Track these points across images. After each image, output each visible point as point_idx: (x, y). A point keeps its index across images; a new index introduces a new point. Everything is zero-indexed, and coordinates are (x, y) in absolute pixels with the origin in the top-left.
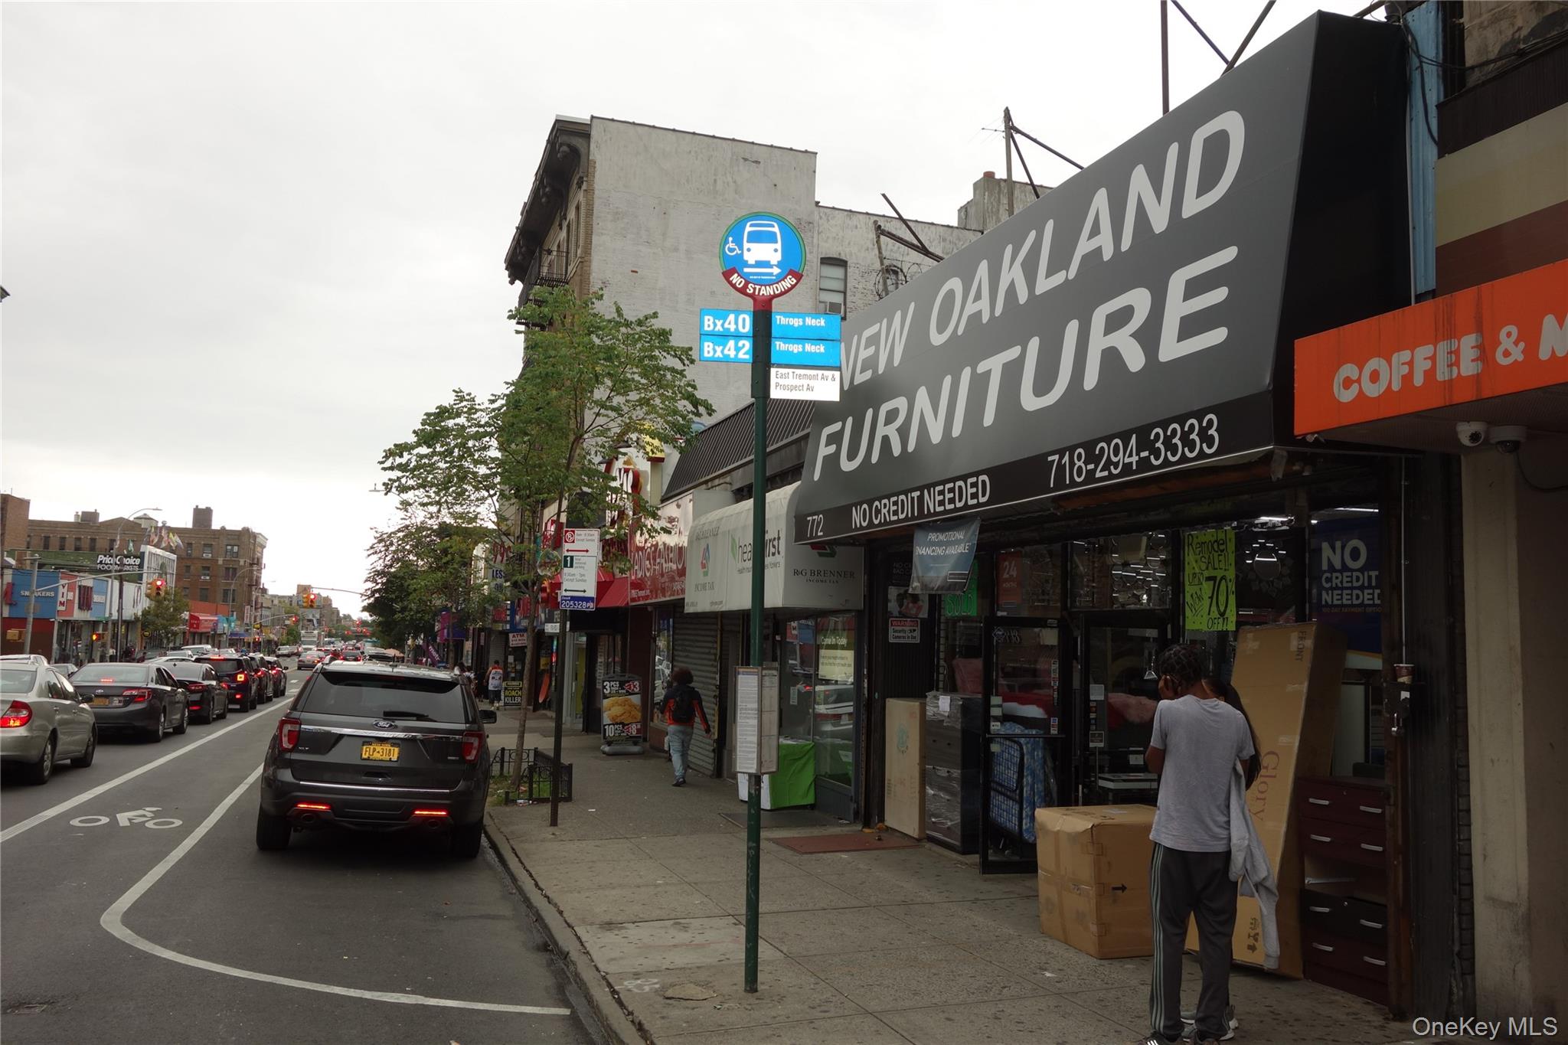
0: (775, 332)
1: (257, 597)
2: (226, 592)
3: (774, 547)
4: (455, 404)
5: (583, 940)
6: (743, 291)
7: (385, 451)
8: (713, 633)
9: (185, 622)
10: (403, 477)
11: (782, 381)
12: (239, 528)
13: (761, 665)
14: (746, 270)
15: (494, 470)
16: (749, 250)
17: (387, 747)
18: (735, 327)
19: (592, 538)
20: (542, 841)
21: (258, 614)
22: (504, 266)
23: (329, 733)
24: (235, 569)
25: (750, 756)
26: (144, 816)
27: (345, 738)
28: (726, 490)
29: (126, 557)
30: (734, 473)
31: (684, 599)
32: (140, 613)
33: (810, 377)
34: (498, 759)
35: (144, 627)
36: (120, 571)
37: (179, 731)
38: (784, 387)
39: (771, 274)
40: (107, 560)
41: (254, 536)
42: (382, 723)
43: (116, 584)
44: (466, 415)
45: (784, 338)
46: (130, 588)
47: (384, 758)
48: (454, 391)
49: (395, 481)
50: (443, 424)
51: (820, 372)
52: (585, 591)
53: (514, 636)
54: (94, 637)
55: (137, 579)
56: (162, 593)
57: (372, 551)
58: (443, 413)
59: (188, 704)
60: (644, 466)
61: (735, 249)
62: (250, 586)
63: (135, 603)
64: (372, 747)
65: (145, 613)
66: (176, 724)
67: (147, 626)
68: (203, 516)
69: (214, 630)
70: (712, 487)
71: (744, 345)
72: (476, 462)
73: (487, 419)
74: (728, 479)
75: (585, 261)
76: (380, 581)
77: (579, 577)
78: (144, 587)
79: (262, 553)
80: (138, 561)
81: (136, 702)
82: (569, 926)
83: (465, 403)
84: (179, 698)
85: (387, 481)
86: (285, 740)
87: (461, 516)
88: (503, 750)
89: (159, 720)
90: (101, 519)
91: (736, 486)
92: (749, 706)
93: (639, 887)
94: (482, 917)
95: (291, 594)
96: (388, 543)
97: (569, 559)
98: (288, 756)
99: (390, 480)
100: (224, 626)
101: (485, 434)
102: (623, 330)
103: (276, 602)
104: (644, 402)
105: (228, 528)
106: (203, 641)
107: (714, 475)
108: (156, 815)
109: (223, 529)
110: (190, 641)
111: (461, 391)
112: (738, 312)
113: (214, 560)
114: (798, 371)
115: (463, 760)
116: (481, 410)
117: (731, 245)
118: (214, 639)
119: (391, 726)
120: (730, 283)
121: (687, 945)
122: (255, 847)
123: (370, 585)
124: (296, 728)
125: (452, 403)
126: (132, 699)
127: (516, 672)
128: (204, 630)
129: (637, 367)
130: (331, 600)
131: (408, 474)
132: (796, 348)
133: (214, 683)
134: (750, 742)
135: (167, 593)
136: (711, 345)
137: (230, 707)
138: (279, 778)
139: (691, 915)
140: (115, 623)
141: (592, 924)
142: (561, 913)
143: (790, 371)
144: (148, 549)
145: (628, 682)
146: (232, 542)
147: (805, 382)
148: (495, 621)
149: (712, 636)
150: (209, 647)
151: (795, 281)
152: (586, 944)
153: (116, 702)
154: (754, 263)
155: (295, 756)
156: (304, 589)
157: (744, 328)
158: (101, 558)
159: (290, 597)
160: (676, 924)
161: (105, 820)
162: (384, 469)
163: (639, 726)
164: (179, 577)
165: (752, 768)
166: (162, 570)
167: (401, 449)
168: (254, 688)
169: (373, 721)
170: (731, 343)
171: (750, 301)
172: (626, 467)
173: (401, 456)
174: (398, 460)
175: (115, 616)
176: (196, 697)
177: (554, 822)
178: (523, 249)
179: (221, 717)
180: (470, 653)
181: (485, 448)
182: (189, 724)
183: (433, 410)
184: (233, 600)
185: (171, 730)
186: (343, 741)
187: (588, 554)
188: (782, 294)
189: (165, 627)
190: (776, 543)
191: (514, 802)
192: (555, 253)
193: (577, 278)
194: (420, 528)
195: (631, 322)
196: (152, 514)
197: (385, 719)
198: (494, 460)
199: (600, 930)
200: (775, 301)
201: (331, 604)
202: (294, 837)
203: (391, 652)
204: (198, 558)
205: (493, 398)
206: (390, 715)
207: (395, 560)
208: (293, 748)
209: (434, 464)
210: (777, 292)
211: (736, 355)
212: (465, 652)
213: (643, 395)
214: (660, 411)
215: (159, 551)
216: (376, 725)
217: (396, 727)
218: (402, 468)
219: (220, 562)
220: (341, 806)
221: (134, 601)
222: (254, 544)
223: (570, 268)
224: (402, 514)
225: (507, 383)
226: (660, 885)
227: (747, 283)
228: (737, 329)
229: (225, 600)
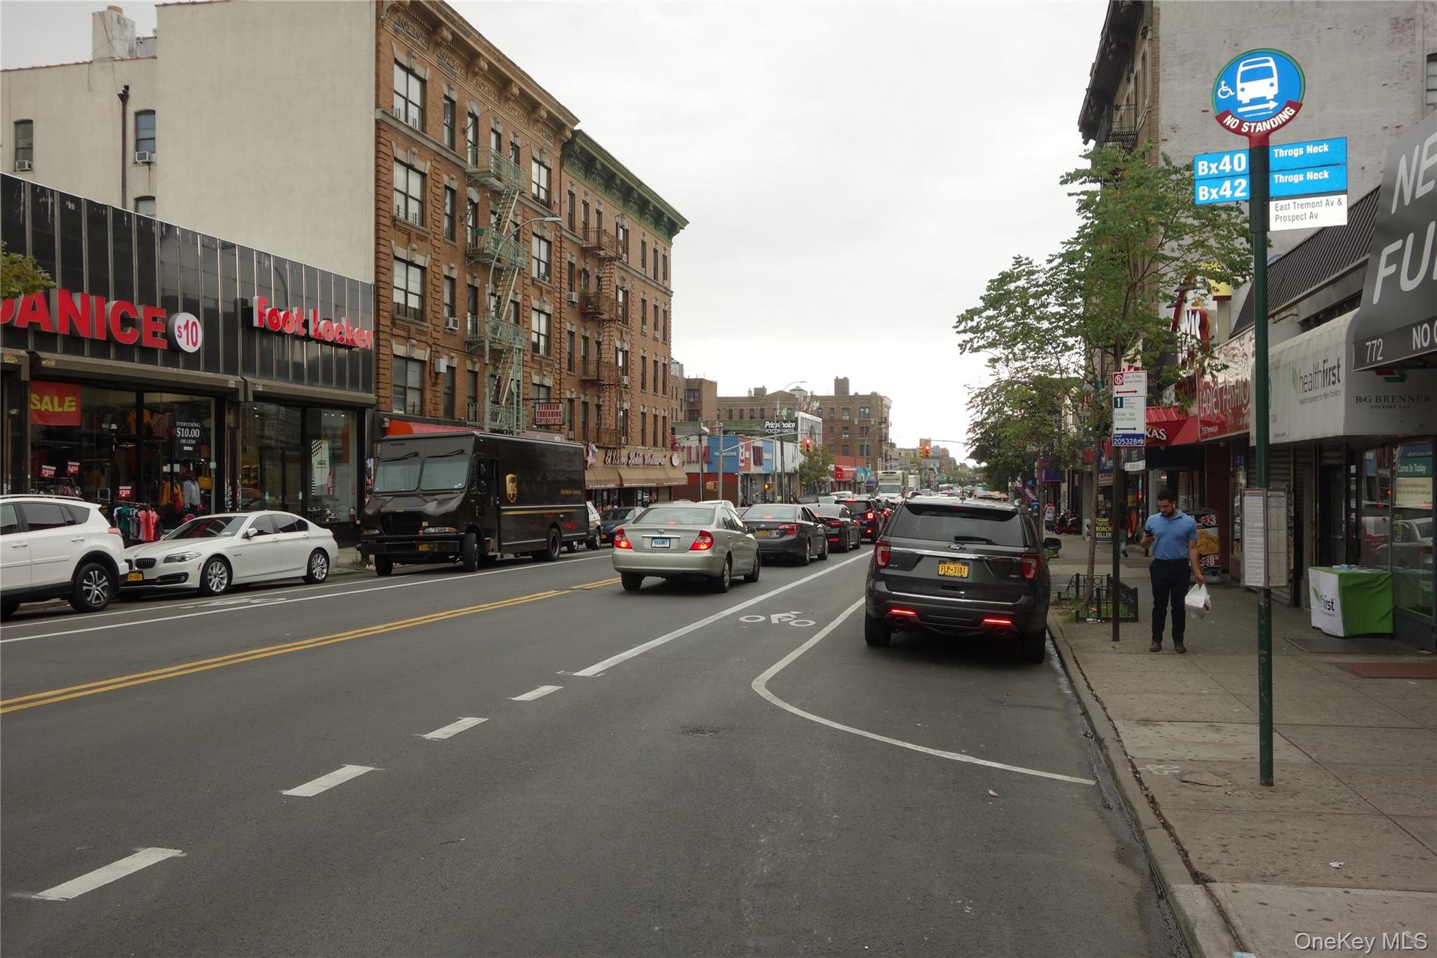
0: (1273, 165)
1: (886, 451)
2: (862, 447)
3: (1334, 375)
4: (1014, 269)
5: (1119, 730)
6: (1237, 131)
7: (958, 317)
8: (1286, 466)
9: (831, 473)
10: (975, 337)
11: (1281, 213)
12: (868, 393)
13: (1267, 486)
14: (1240, 110)
15: (1055, 324)
16: (1243, 90)
17: (959, 566)
18: (1230, 167)
19: (1140, 379)
20: (1102, 652)
21: (889, 465)
22: (1078, 128)
23: (914, 554)
24: (868, 428)
25: (1258, 571)
26: (790, 617)
27: (925, 558)
28: (1293, 322)
29: (785, 422)
30: (1301, 304)
31: (1249, 433)
32: (798, 467)
33: (1313, 205)
34: (1073, 584)
35: (802, 477)
36: (780, 433)
37: (822, 557)
38: (1285, 219)
39: (1267, 109)
40: (772, 425)
41: (881, 399)
42: (953, 546)
43: (778, 443)
44: (1026, 277)
45: (1281, 171)
46: (789, 447)
47: (956, 574)
48: (1014, 258)
49: (968, 342)
50: (1005, 288)
51: (1324, 199)
52: (1135, 429)
53: (1102, 476)
54: (766, 486)
55: (793, 439)
56: (811, 450)
57: (971, 405)
58: (1006, 278)
59: (828, 536)
60: (1212, 306)
61: (1228, 92)
62: (881, 441)
63: (794, 458)
64: (946, 566)
65: (802, 467)
66: (819, 551)
67: (803, 477)
68: (842, 384)
69: (854, 479)
70: (1279, 320)
71: (1240, 184)
72: (1039, 319)
73: (1044, 279)
74: (1294, 311)
75: (1152, 111)
76: (979, 432)
77: (1129, 416)
78: (799, 445)
79: (888, 413)
80: (794, 425)
81: (789, 534)
82: (1110, 719)
83: (1023, 267)
84: (821, 531)
85: (961, 343)
86: (879, 559)
87: (1044, 368)
88: (1078, 575)
89: (806, 548)
90: (769, 392)
91: (1303, 317)
92: (1256, 525)
93: (1182, 694)
94: (1036, 707)
95: (915, 447)
96: (984, 397)
97: (1119, 400)
98: (882, 571)
99: (964, 341)
100: (861, 476)
101: (1043, 293)
102: (1174, 177)
103: (903, 454)
104: (1200, 244)
105: (860, 394)
106: (847, 487)
107: (1280, 307)
108: (798, 617)
109: (856, 394)
110: (837, 488)
111: (1020, 257)
112: (1232, 153)
113: (851, 421)
114: (1299, 201)
115: (1023, 579)
116: (1038, 272)
117: (1224, 88)
118: (854, 486)
119: (961, 548)
120: (1224, 125)
121: (1215, 744)
122: (865, 643)
123: (971, 435)
124: (886, 549)
125: (1012, 267)
126: (785, 532)
127: (1106, 509)
128: (846, 480)
129: (1189, 210)
130: (948, 451)
131: (979, 335)
132: (1296, 178)
133: (849, 520)
134: (1258, 558)
135: (816, 449)
136: (1206, 188)
137: (863, 540)
138: (877, 589)
139: (1228, 720)
140: (780, 476)
141: (1130, 719)
142: (1104, 709)
143: (1291, 201)
144: (800, 415)
145: (1205, 515)
146: (864, 405)
147: (1308, 211)
148: (1084, 463)
149: (1286, 469)
150: (850, 493)
151: (1293, 111)
152: (1121, 735)
153: (774, 534)
154: (1248, 101)
155: (887, 572)
156: (925, 442)
157: (1240, 167)
158: (767, 424)
159: (914, 450)
160: (1210, 726)
161: (762, 618)
162: (959, 332)
163: (1217, 558)
164: (825, 436)
165: (1259, 582)
166: (811, 433)
167: (971, 314)
168: (881, 525)
169: (946, 544)
170: (1227, 184)
171: (1246, 139)
172: (1195, 308)
173: (972, 320)
174: (970, 324)
175: (779, 470)
176: (835, 531)
177: (1116, 637)
178: (1094, 109)
179: (856, 547)
180: (1067, 494)
181: (1045, 305)
182: (829, 552)
183: (996, 277)
184: (868, 454)
185: (816, 557)
186: (923, 560)
187: (1137, 394)
188: (1280, 127)
189: (817, 478)
190: (1336, 371)
191: (1084, 620)
192: (1123, 108)
193: (1146, 129)
194: (1010, 383)
195: (1180, 169)
196: (802, 386)
197: (956, 543)
198: (1054, 315)
199: (1136, 725)
200: (1272, 137)
201: (948, 455)
202: (894, 636)
203: (996, 494)
204: (839, 420)
205: (1051, 258)
206: (960, 539)
207: (990, 413)
208: (886, 565)
209: (1001, 324)
210: (1274, 126)
211: (1232, 195)
212: (1062, 493)
213: (1196, 238)
214: (1217, 251)
215: (808, 416)
216: (949, 547)
217: (965, 549)
218: (974, 330)
219: (856, 423)
220: (924, 612)
221: (790, 458)
222: (882, 406)
223: (1139, 120)
224: (991, 371)
225: (1063, 243)
226: (1204, 694)
227: (1241, 123)
228: (1232, 169)
229: (862, 455)
